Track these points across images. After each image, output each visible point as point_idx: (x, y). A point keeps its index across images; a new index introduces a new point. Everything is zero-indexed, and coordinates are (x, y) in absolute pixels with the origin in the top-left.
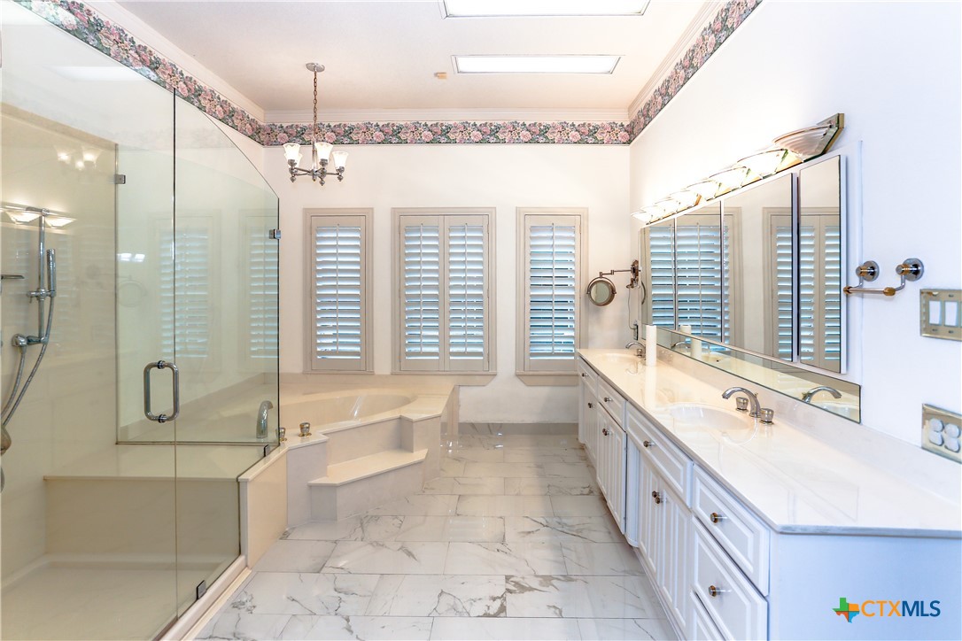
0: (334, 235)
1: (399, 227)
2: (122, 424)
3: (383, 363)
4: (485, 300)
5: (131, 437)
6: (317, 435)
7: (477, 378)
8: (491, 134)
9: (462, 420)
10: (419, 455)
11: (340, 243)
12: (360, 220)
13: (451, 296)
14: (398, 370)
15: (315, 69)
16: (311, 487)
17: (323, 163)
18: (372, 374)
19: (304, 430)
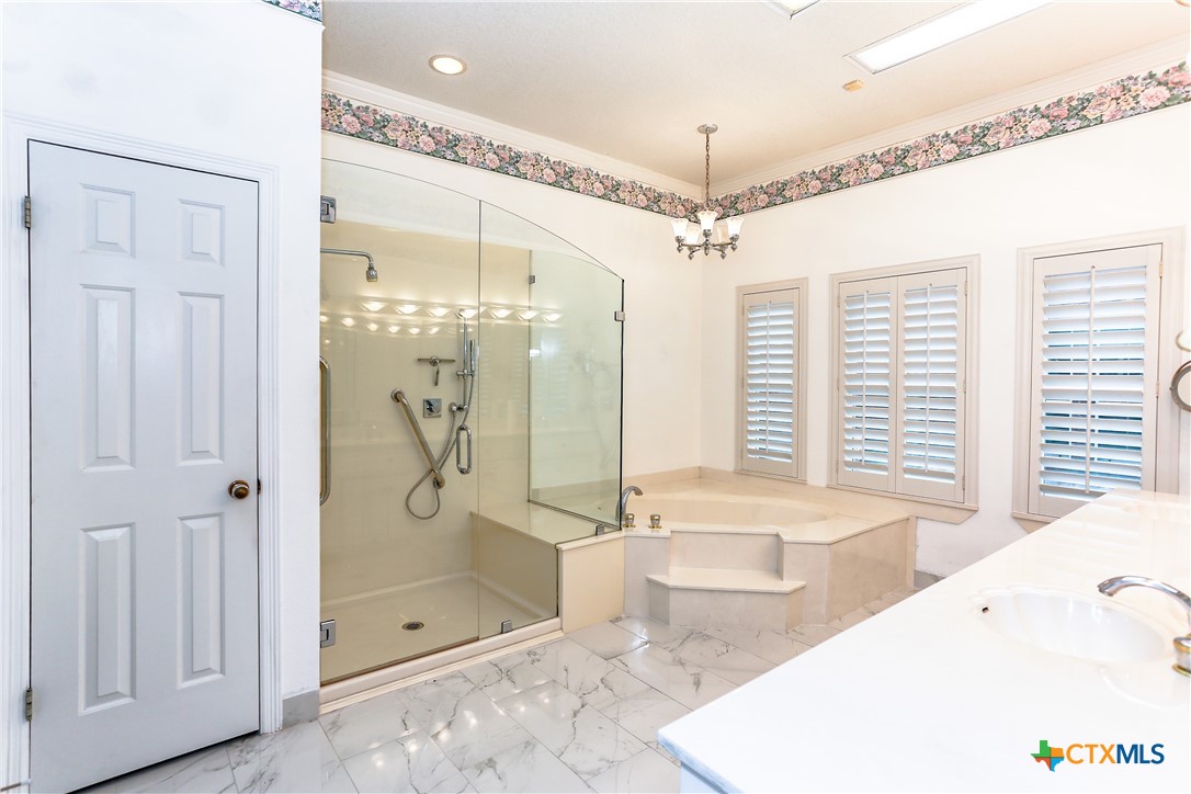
0: (764, 314)
1: (839, 297)
2: (533, 486)
3: (817, 471)
4: (959, 395)
5: (541, 499)
6: (664, 531)
7: (945, 510)
8: (975, 142)
9: (920, 567)
10: (788, 585)
11: (772, 323)
12: (790, 294)
13: (908, 389)
14: (834, 483)
15: (707, 131)
16: (650, 581)
17: (706, 234)
18: (804, 483)
19: (655, 521)
